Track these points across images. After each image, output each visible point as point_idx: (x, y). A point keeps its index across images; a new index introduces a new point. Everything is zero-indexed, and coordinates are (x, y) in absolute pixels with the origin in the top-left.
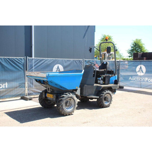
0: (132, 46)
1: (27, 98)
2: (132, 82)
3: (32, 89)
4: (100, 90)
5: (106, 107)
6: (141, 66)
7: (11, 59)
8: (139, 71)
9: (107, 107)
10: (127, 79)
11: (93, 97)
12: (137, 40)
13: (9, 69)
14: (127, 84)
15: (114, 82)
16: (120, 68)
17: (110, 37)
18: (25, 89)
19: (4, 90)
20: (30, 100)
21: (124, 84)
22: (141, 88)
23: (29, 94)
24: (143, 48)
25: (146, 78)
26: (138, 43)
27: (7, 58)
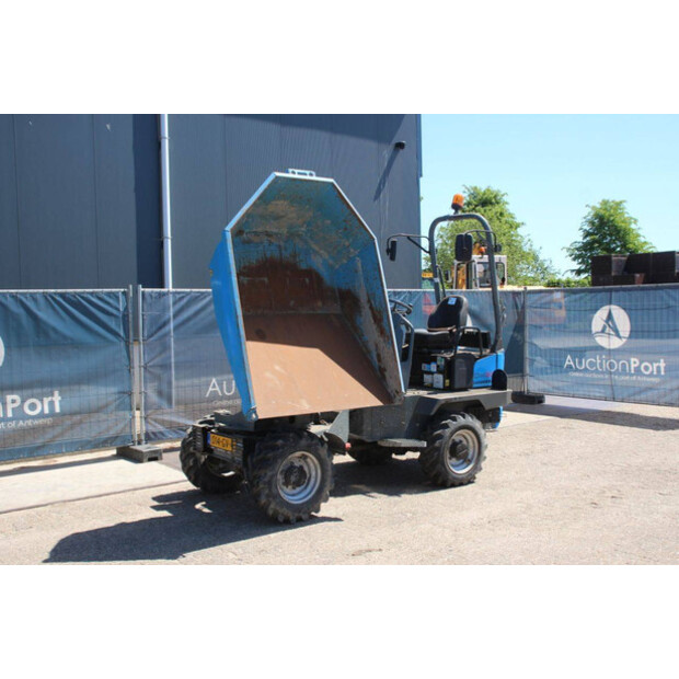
0: (587, 228)
1: (140, 452)
2: (576, 377)
3: (160, 417)
4: (432, 413)
5: (457, 482)
6: (613, 312)
7: (72, 298)
8: (603, 331)
9: (461, 484)
10: (556, 366)
11: (403, 445)
12: (605, 203)
13: (65, 337)
14: (556, 384)
15: (490, 378)
16: (528, 321)
17: (495, 197)
18: (134, 417)
19: (48, 421)
20: (151, 459)
21: (546, 386)
22: (614, 400)
23: (149, 437)
24: (631, 238)
25: (633, 360)
26: (611, 215)
27: (55, 293)
